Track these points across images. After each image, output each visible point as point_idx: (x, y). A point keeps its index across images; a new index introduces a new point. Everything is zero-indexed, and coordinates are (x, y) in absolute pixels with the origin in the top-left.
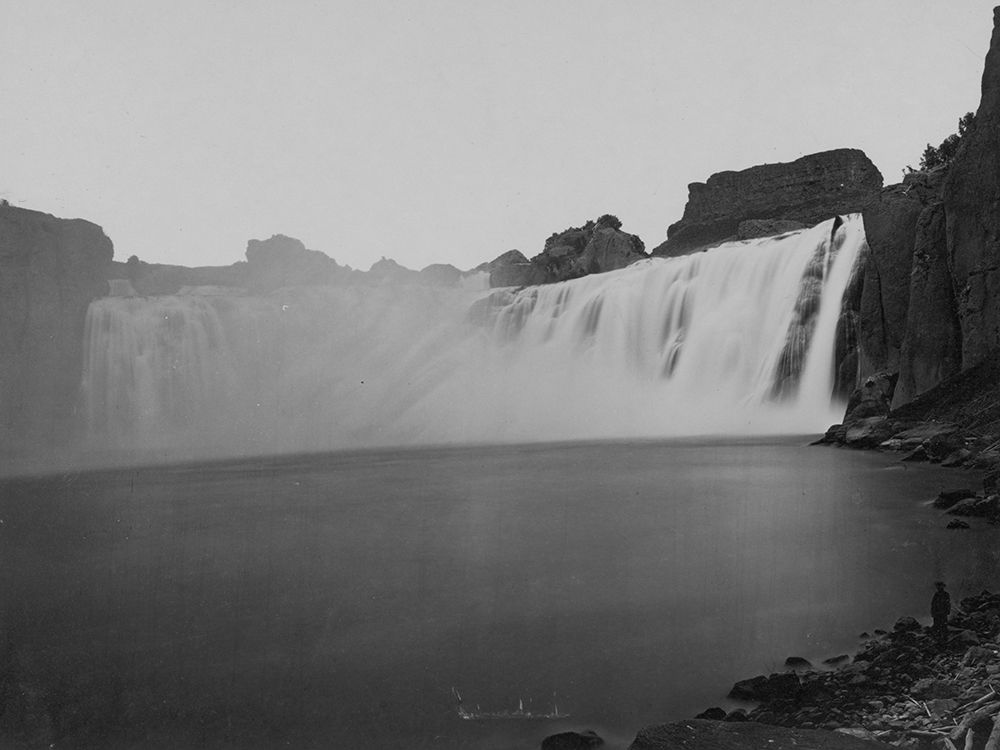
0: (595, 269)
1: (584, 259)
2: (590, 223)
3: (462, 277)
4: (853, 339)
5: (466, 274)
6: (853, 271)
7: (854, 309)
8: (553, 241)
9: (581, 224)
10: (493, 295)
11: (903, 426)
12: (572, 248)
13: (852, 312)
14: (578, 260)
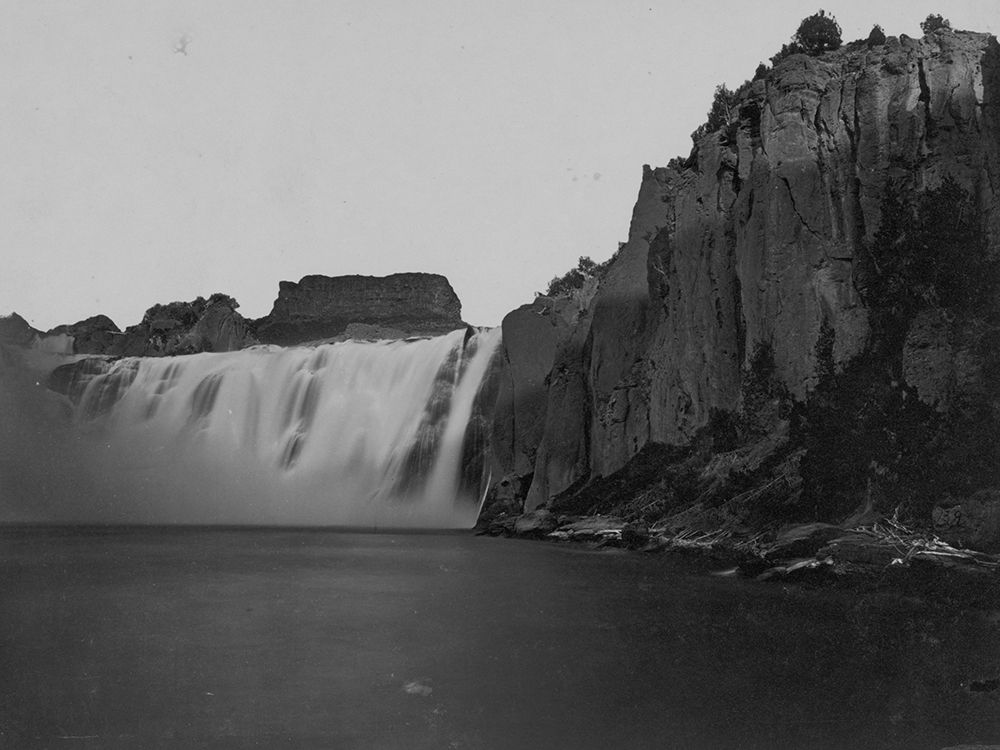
0: (207, 346)
1: (193, 335)
2: (200, 300)
3: (37, 335)
4: (480, 442)
5: (42, 334)
6: (484, 378)
7: (483, 415)
8: (155, 312)
9: (190, 299)
10: (83, 361)
11: (568, 519)
12: (179, 323)
13: (481, 417)
14: (187, 336)
